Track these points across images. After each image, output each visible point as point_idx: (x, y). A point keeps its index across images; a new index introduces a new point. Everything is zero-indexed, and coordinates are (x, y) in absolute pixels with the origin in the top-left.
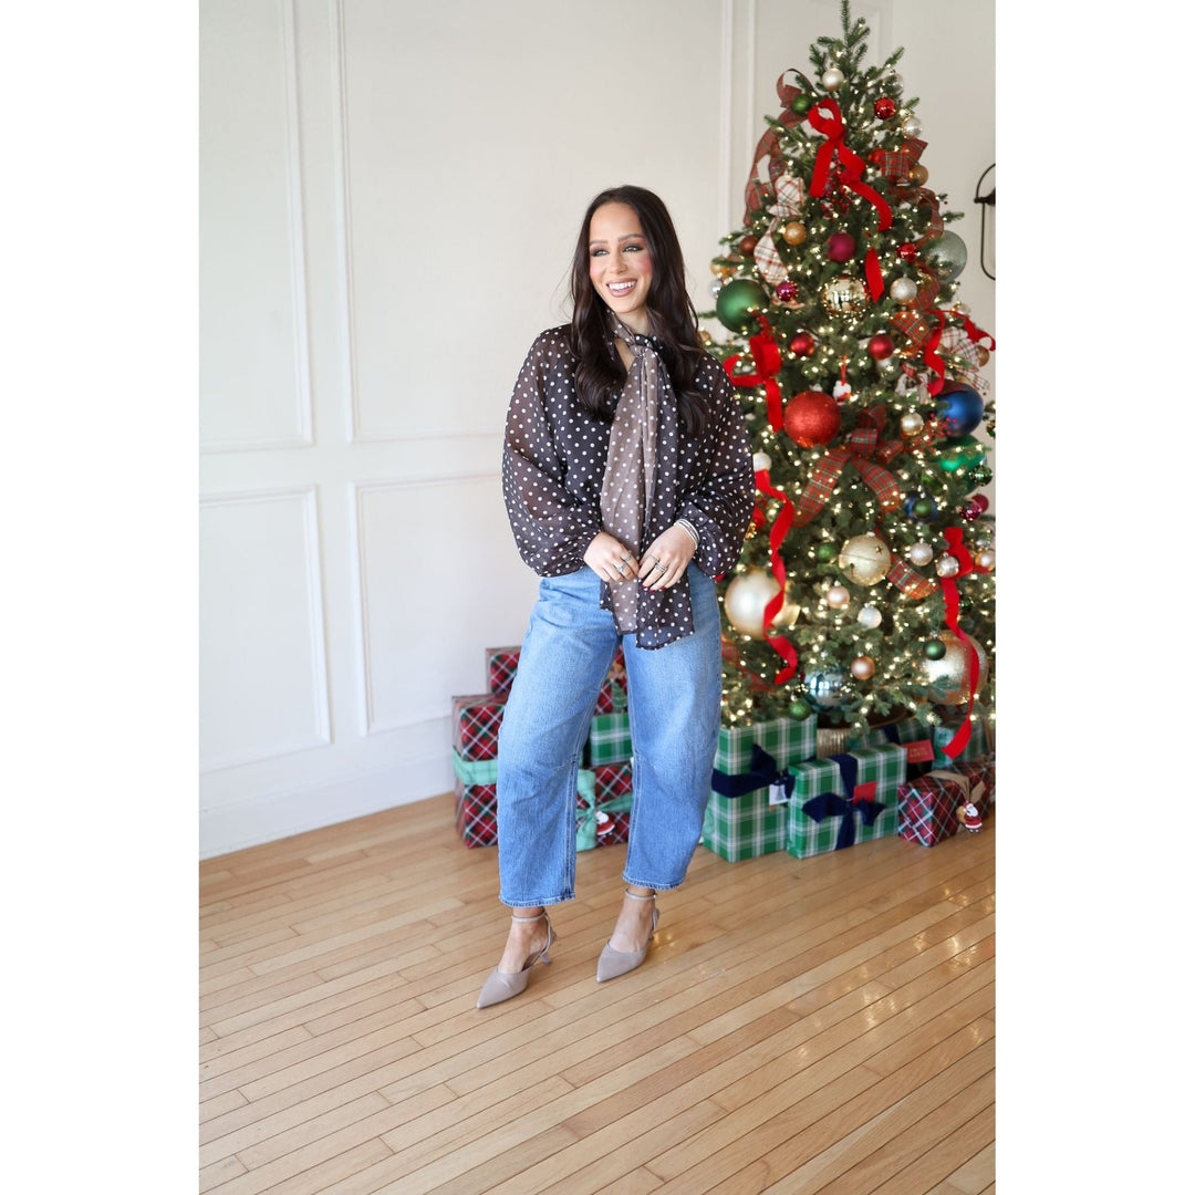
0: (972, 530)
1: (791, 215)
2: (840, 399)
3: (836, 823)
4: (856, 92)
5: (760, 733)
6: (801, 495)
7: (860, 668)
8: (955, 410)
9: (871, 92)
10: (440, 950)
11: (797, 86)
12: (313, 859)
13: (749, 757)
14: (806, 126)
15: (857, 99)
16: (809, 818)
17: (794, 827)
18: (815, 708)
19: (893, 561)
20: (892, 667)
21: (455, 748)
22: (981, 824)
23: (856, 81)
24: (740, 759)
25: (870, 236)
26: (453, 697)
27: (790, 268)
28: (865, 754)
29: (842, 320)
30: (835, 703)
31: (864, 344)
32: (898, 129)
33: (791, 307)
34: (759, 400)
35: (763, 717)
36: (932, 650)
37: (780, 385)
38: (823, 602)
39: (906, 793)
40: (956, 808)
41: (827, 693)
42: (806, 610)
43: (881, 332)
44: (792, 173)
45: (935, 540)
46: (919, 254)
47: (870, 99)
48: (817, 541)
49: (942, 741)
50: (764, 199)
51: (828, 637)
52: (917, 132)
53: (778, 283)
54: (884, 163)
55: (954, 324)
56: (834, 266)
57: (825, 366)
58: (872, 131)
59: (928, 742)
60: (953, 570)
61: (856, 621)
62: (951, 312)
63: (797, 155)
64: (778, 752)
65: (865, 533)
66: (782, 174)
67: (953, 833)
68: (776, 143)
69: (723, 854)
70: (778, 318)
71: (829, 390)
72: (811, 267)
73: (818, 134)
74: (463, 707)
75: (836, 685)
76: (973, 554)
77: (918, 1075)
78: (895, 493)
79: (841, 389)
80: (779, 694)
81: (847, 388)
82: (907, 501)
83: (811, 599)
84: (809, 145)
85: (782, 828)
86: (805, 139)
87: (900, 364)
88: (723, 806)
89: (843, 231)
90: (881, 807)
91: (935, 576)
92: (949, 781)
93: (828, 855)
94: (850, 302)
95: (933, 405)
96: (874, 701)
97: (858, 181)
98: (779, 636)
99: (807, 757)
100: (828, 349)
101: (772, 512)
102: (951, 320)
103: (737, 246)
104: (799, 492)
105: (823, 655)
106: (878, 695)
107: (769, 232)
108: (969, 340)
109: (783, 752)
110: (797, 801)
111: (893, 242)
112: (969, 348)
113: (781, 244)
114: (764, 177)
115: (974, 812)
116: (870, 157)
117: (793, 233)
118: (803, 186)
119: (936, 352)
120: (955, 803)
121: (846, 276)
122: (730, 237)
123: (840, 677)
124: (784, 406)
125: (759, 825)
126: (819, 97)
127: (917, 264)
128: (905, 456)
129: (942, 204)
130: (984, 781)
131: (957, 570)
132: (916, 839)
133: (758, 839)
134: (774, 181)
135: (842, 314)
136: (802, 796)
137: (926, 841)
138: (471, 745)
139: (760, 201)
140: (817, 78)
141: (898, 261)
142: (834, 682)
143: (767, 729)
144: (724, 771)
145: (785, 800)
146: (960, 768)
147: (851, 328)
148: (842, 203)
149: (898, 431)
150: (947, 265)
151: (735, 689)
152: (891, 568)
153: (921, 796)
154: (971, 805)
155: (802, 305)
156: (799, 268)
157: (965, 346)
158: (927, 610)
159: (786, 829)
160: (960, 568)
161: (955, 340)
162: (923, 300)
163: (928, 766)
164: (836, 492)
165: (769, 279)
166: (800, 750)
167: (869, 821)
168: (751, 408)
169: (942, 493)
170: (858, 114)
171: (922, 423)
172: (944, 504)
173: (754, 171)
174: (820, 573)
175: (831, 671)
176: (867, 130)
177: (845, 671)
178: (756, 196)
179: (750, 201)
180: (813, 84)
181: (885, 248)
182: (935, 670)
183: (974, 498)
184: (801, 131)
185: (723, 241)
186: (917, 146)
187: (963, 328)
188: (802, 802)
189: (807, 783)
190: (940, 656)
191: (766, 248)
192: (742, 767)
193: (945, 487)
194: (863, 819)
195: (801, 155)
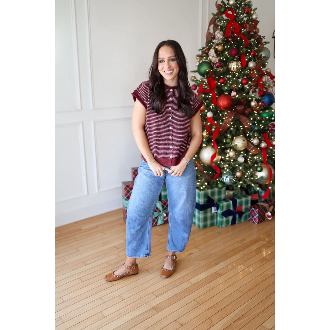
0: (271, 134)
1: (219, 43)
2: (233, 97)
3: (231, 218)
4: (239, 6)
5: (209, 192)
6: (221, 124)
7: (238, 174)
8: (266, 100)
9: (243, 6)
10: (119, 256)
11: (221, 4)
12: (83, 228)
13: (206, 199)
14: (224, 16)
15: (239, 8)
16: (223, 216)
17: (219, 219)
18: (225, 185)
19: (248, 144)
20: (247, 174)
21: (123, 196)
22: (272, 218)
23: (239, 3)
24: (204, 200)
25: (242, 48)
26: (122, 182)
27: (219, 58)
28: (239, 198)
29: (234, 73)
30: (231, 184)
31: (240, 80)
32: (251, 17)
33: (219, 69)
34: (210, 97)
35: (210, 188)
36: (259, 169)
37: (216, 92)
38: (228, 155)
39: (251, 209)
40: (265, 213)
41: (229, 181)
42: (223, 157)
43: (245, 77)
44: (220, 30)
45: (260, 137)
46: (256, 54)
47: (243, 8)
48: (226, 137)
49: (261, 194)
50: (212, 38)
51: (229, 165)
52: (257, 18)
53: (215, 62)
54: (246, 27)
55: (266, 74)
56: (232, 58)
57: (229, 87)
58: (243, 17)
59: (257, 194)
60: (265, 146)
61: (237, 160)
62: (265, 71)
63: (221, 24)
64: (215, 198)
65: (240, 135)
66: (217, 30)
67: (264, 220)
68: (215, 21)
69: (199, 226)
70: (215, 72)
71: (230, 94)
72: (225, 58)
73: (227, 18)
74: (125, 185)
75: (231, 179)
76: (271, 141)
77: (254, 293)
78: (249, 124)
79: (233, 94)
80: (215, 181)
81: (235, 93)
82: (252, 126)
83: (224, 154)
84: (225, 22)
85: (216, 219)
86: (224, 20)
87: (250, 86)
88: (199, 213)
89: (235, 47)
90: (244, 213)
91: (260, 147)
92: (263, 206)
93: (228, 227)
94: (236, 68)
95: (260, 98)
96: (242, 183)
97: (239, 32)
98: (215, 165)
99: (223, 199)
100: (230, 82)
101: (213, 129)
102: (265, 73)
103: (204, 51)
104: (221, 123)
105: (228, 170)
106: (243, 182)
107: (213, 47)
108: (271, 79)
109: (216, 198)
110: (220, 212)
111: (249, 50)
112: (270, 81)
113: (216, 51)
114: (212, 31)
115: (270, 214)
116: (242, 25)
117: (220, 48)
118: (223, 34)
119: (261, 83)
120: (265, 212)
121: (235, 61)
122: (201, 49)
123: (232, 177)
124: (217, 98)
125: (209, 218)
126: (228, 8)
127: (256, 57)
128: (252, 113)
129: (263, 39)
130: (273, 205)
131: (266, 146)
132: (253, 222)
133: (209, 222)
134: (214, 32)
135: (234, 71)
136: (221, 210)
137: (256, 222)
138: (127, 196)
139: (210, 38)
140: (227, 2)
141: (250, 56)
142: (230, 178)
143: (212, 191)
144: (199, 203)
145: (216, 211)
146: (266, 202)
147: (237, 76)
148: (234, 39)
149: (250, 106)
150: (264, 57)
151: (202, 180)
152: (247, 146)
153: (255, 210)
154: (269, 212)
155: (222, 69)
156: (222, 58)
157: (269, 81)
158: (257, 158)
159: (217, 219)
160: (267, 145)
161: (267, 79)
162: (257, 68)
163: (257, 201)
164: (232, 123)
165: (213, 61)
166: (221, 197)
167: (240, 217)
168: (208, 99)
169: (262, 124)
170: (239, 12)
171: (257, 104)
172: (263, 127)
173: (209, 29)
174: (227, 147)
175: (230, 175)
176: (242, 17)
177: (234, 175)
178: (209, 37)
179: (207, 38)
180: (226, 3)
181: (247, 52)
182: (259, 175)
183: (271, 124)
184: (222, 17)
185: (200, 50)
186: (256, 22)
187: (269, 76)
188: (221, 212)
189: (223, 207)
190: (261, 171)
191: (212, 52)
192: (204, 202)
193: (263, 122)
194: (238, 216)
195: (223, 25)
